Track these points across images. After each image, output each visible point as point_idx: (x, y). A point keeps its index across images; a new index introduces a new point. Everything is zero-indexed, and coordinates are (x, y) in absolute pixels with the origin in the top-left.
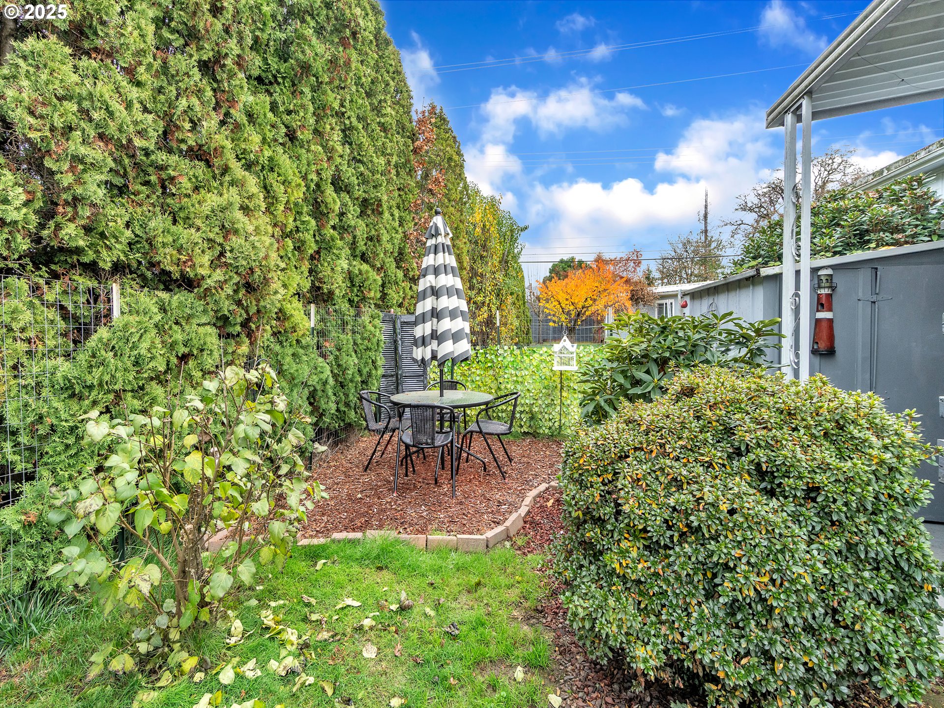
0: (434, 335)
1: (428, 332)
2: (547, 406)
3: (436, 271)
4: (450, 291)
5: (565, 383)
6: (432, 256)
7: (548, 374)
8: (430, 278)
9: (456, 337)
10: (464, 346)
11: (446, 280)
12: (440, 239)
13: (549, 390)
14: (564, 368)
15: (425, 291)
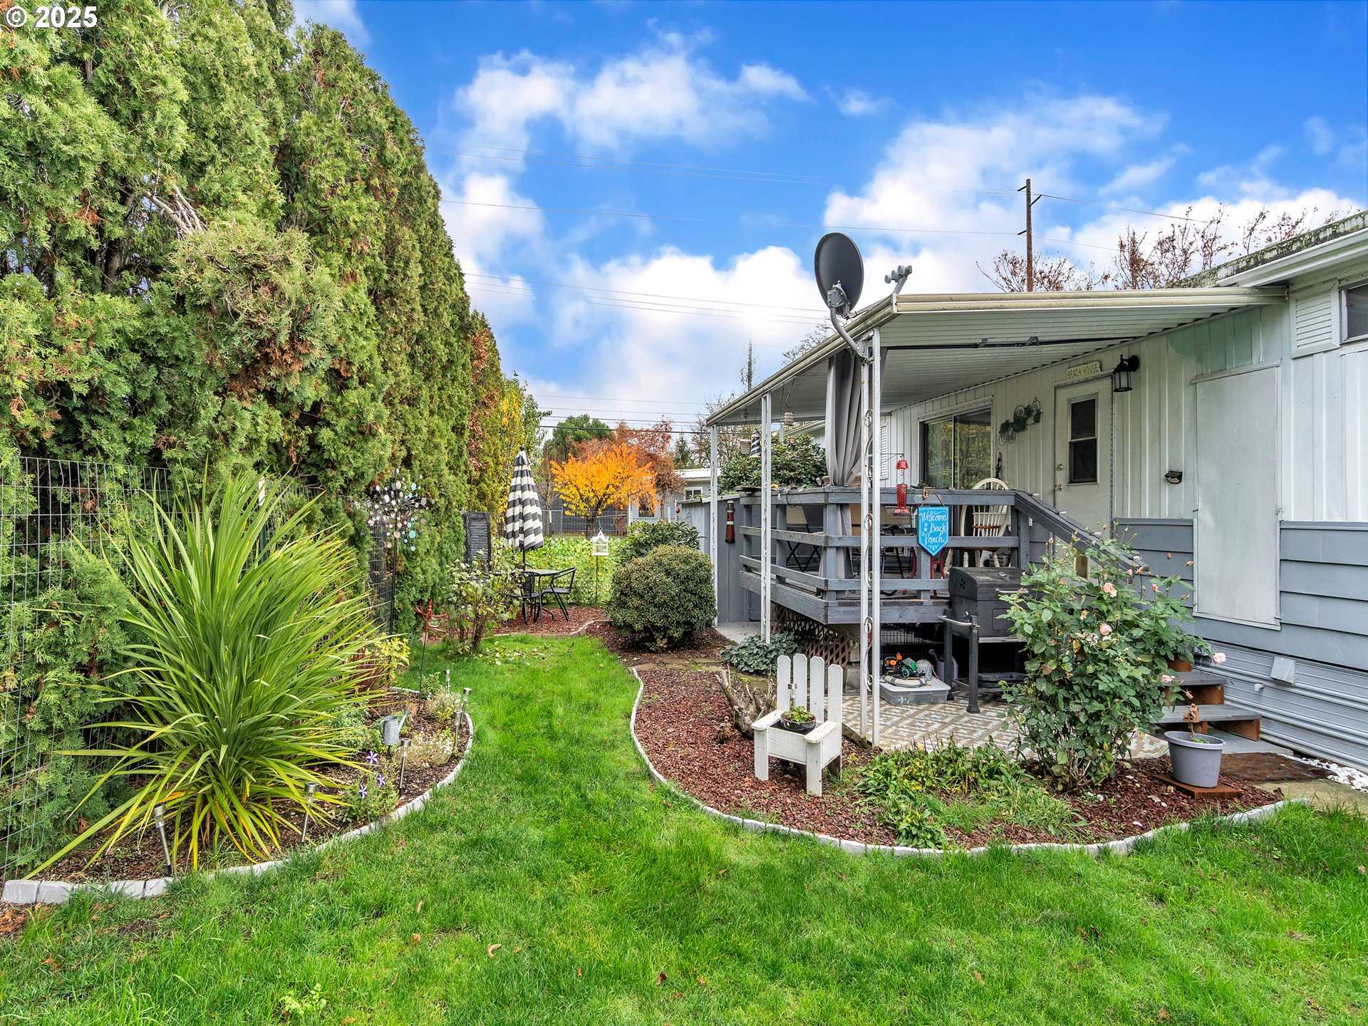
0: (522, 530)
1: (517, 528)
2: (587, 582)
3: (523, 489)
4: (532, 502)
5: (600, 565)
6: (519, 478)
7: (588, 559)
8: (519, 493)
9: (536, 532)
10: (539, 538)
11: (531, 495)
12: (525, 467)
13: (589, 571)
14: (599, 554)
15: (514, 501)
